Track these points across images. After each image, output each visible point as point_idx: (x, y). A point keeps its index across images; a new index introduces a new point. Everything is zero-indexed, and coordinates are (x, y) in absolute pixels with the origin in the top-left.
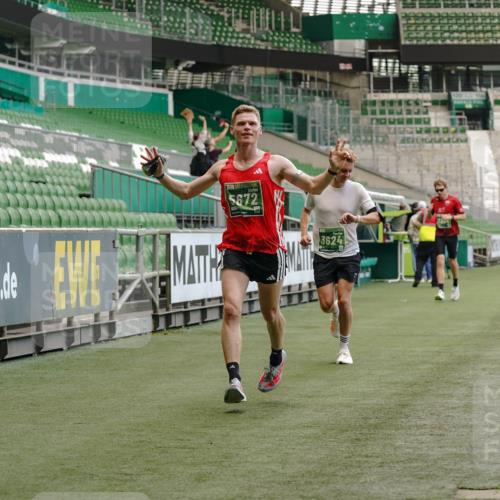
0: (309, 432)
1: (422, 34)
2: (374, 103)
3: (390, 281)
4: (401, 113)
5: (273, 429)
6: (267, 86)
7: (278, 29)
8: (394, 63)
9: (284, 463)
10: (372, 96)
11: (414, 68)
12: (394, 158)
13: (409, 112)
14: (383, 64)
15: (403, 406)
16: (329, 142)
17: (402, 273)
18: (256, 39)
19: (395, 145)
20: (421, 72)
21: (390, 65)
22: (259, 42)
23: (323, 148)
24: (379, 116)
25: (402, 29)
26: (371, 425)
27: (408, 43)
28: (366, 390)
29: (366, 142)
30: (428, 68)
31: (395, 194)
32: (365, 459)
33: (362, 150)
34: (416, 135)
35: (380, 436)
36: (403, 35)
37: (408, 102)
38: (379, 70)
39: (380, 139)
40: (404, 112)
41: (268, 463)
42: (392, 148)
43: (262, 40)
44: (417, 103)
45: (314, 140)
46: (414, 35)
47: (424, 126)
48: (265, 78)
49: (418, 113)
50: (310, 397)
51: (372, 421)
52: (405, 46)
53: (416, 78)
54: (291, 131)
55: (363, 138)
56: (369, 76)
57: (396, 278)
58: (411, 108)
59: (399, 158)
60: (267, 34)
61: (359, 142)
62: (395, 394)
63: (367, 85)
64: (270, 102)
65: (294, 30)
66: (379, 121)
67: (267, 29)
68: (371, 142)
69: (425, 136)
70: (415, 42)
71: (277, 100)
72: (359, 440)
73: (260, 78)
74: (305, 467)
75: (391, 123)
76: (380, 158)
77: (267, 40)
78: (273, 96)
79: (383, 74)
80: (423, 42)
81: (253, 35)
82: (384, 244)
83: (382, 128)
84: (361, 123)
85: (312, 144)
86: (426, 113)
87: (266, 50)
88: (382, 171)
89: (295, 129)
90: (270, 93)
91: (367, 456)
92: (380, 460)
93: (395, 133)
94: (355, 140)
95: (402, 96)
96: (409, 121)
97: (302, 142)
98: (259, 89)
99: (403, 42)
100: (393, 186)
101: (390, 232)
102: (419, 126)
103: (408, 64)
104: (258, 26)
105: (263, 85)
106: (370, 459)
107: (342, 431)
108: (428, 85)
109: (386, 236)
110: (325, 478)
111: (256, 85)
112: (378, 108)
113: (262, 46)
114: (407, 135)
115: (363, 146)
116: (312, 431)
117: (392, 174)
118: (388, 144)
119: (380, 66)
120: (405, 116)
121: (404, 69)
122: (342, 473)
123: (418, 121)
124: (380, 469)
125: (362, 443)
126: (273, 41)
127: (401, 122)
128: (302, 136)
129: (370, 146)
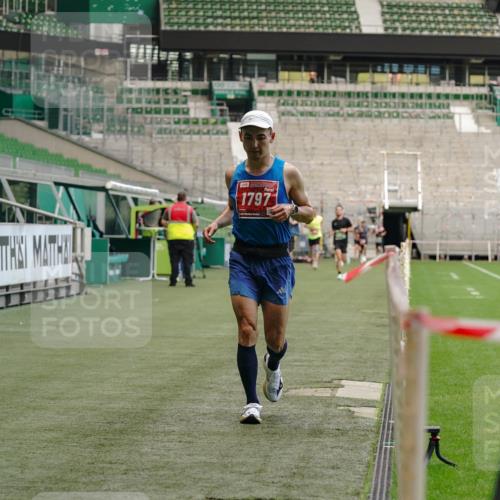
0: (49, 435)
1: (184, 20)
2: (130, 91)
3: (142, 279)
4: (158, 102)
5: (13, 431)
6: (18, 71)
7: (32, 11)
8: (153, 49)
9: (23, 467)
10: (128, 84)
11: (173, 55)
12: (150, 149)
13: (167, 101)
14: (141, 51)
15: (151, 411)
16: (81, 131)
17: (154, 271)
18: (9, 21)
19: (151, 136)
20: (181, 60)
21: (149, 51)
22: (11, 25)
23: (75, 137)
24: (135, 105)
25: (163, 14)
26: (116, 430)
27: (168, 28)
28: (111, 393)
29: (120, 132)
30: (188, 55)
31: (150, 187)
32: (109, 466)
33: (116, 140)
34: (174, 126)
35: (125, 442)
36: (163, 19)
37: (166, 91)
38: (137, 56)
39: (136, 129)
40: (162, 101)
41: (7, 467)
42: (148, 138)
43: (15, 23)
44: (176, 92)
45: (65, 129)
46: (176, 20)
47: (182, 116)
48: (16, 63)
49: (176, 102)
50: (53, 399)
51: (117, 426)
52: (165, 31)
53: (175, 66)
54: (42, 119)
55: (118, 128)
56: (126, 62)
57: (148, 276)
58: (169, 97)
59: (154, 150)
60: (20, 16)
61: (113, 132)
62: (142, 398)
63: (123, 72)
64: (21, 88)
65: (48, 12)
66: (135, 111)
67: (20, 11)
68: (125, 132)
69: (183, 127)
70: (175, 28)
71: (28, 86)
72: (103, 445)
73: (10, 62)
74: (45, 472)
75: (147, 112)
76: (135, 149)
77: (19, 23)
78: (24, 81)
79: (141, 61)
80: (184, 28)
81: (5, 17)
82: (136, 240)
83: (138, 118)
84: (115, 112)
85: (63, 133)
86: (185, 102)
87: (18, 33)
88: (137, 163)
89: (46, 117)
90: (21, 78)
91: (111, 463)
92: (124, 467)
93: (151, 123)
94: (108, 130)
95: (160, 84)
96: (167, 111)
97: (54, 131)
98: (9, 74)
99: (163, 28)
100: (147, 179)
101: (143, 228)
102: (176, 116)
103: (168, 50)
104: (11, 7)
105: (14, 70)
106: (114, 466)
107: (86, 436)
108: (188, 74)
109: (138, 231)
110: (66, 485)
111: (6, 70)
112: (134, 96)
113: (14, 28)
114: (164, 126)
115: (118, 137)
116: (53, 434)
117: (147, 166)
118: (143, 134)
119: (138, 53)
120: (163, 106)
121: (163, 55)
122: (84, 479)
123: (176, 111)
124: (124, 476)
125: (107, 448)
126: (26, 23)
127: (158, 111)
128: (53, 124)
129: (124, 136)
